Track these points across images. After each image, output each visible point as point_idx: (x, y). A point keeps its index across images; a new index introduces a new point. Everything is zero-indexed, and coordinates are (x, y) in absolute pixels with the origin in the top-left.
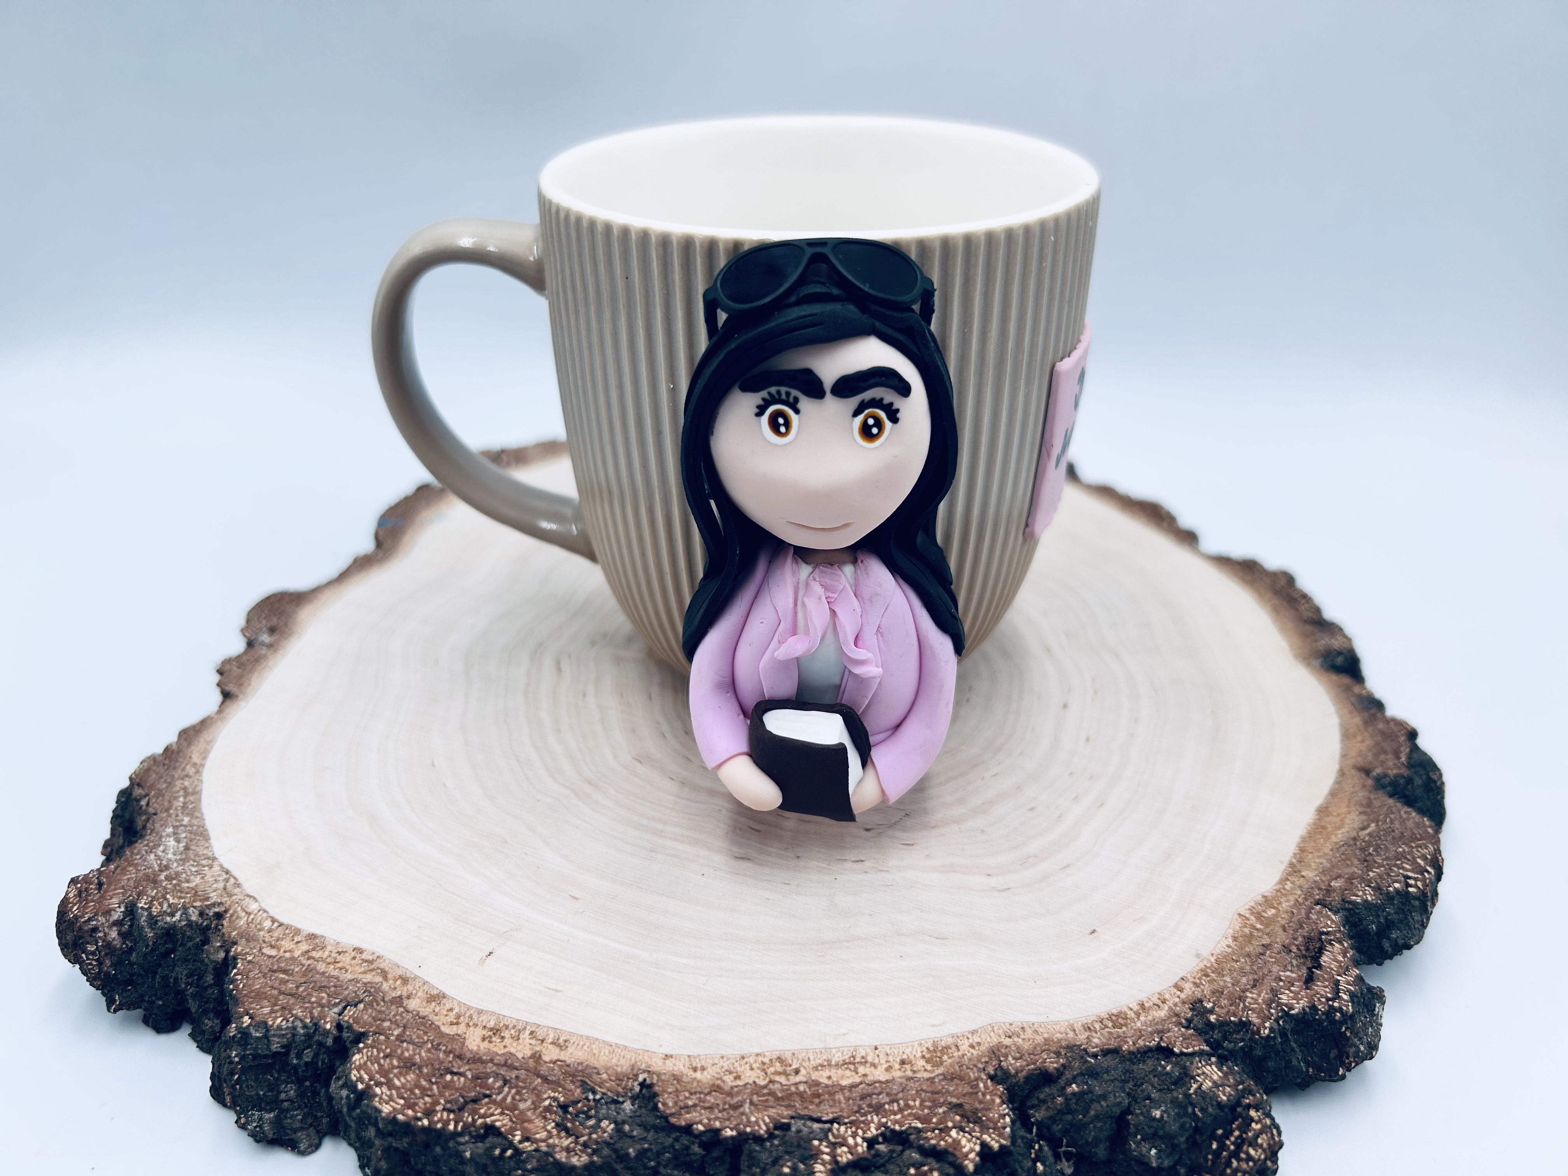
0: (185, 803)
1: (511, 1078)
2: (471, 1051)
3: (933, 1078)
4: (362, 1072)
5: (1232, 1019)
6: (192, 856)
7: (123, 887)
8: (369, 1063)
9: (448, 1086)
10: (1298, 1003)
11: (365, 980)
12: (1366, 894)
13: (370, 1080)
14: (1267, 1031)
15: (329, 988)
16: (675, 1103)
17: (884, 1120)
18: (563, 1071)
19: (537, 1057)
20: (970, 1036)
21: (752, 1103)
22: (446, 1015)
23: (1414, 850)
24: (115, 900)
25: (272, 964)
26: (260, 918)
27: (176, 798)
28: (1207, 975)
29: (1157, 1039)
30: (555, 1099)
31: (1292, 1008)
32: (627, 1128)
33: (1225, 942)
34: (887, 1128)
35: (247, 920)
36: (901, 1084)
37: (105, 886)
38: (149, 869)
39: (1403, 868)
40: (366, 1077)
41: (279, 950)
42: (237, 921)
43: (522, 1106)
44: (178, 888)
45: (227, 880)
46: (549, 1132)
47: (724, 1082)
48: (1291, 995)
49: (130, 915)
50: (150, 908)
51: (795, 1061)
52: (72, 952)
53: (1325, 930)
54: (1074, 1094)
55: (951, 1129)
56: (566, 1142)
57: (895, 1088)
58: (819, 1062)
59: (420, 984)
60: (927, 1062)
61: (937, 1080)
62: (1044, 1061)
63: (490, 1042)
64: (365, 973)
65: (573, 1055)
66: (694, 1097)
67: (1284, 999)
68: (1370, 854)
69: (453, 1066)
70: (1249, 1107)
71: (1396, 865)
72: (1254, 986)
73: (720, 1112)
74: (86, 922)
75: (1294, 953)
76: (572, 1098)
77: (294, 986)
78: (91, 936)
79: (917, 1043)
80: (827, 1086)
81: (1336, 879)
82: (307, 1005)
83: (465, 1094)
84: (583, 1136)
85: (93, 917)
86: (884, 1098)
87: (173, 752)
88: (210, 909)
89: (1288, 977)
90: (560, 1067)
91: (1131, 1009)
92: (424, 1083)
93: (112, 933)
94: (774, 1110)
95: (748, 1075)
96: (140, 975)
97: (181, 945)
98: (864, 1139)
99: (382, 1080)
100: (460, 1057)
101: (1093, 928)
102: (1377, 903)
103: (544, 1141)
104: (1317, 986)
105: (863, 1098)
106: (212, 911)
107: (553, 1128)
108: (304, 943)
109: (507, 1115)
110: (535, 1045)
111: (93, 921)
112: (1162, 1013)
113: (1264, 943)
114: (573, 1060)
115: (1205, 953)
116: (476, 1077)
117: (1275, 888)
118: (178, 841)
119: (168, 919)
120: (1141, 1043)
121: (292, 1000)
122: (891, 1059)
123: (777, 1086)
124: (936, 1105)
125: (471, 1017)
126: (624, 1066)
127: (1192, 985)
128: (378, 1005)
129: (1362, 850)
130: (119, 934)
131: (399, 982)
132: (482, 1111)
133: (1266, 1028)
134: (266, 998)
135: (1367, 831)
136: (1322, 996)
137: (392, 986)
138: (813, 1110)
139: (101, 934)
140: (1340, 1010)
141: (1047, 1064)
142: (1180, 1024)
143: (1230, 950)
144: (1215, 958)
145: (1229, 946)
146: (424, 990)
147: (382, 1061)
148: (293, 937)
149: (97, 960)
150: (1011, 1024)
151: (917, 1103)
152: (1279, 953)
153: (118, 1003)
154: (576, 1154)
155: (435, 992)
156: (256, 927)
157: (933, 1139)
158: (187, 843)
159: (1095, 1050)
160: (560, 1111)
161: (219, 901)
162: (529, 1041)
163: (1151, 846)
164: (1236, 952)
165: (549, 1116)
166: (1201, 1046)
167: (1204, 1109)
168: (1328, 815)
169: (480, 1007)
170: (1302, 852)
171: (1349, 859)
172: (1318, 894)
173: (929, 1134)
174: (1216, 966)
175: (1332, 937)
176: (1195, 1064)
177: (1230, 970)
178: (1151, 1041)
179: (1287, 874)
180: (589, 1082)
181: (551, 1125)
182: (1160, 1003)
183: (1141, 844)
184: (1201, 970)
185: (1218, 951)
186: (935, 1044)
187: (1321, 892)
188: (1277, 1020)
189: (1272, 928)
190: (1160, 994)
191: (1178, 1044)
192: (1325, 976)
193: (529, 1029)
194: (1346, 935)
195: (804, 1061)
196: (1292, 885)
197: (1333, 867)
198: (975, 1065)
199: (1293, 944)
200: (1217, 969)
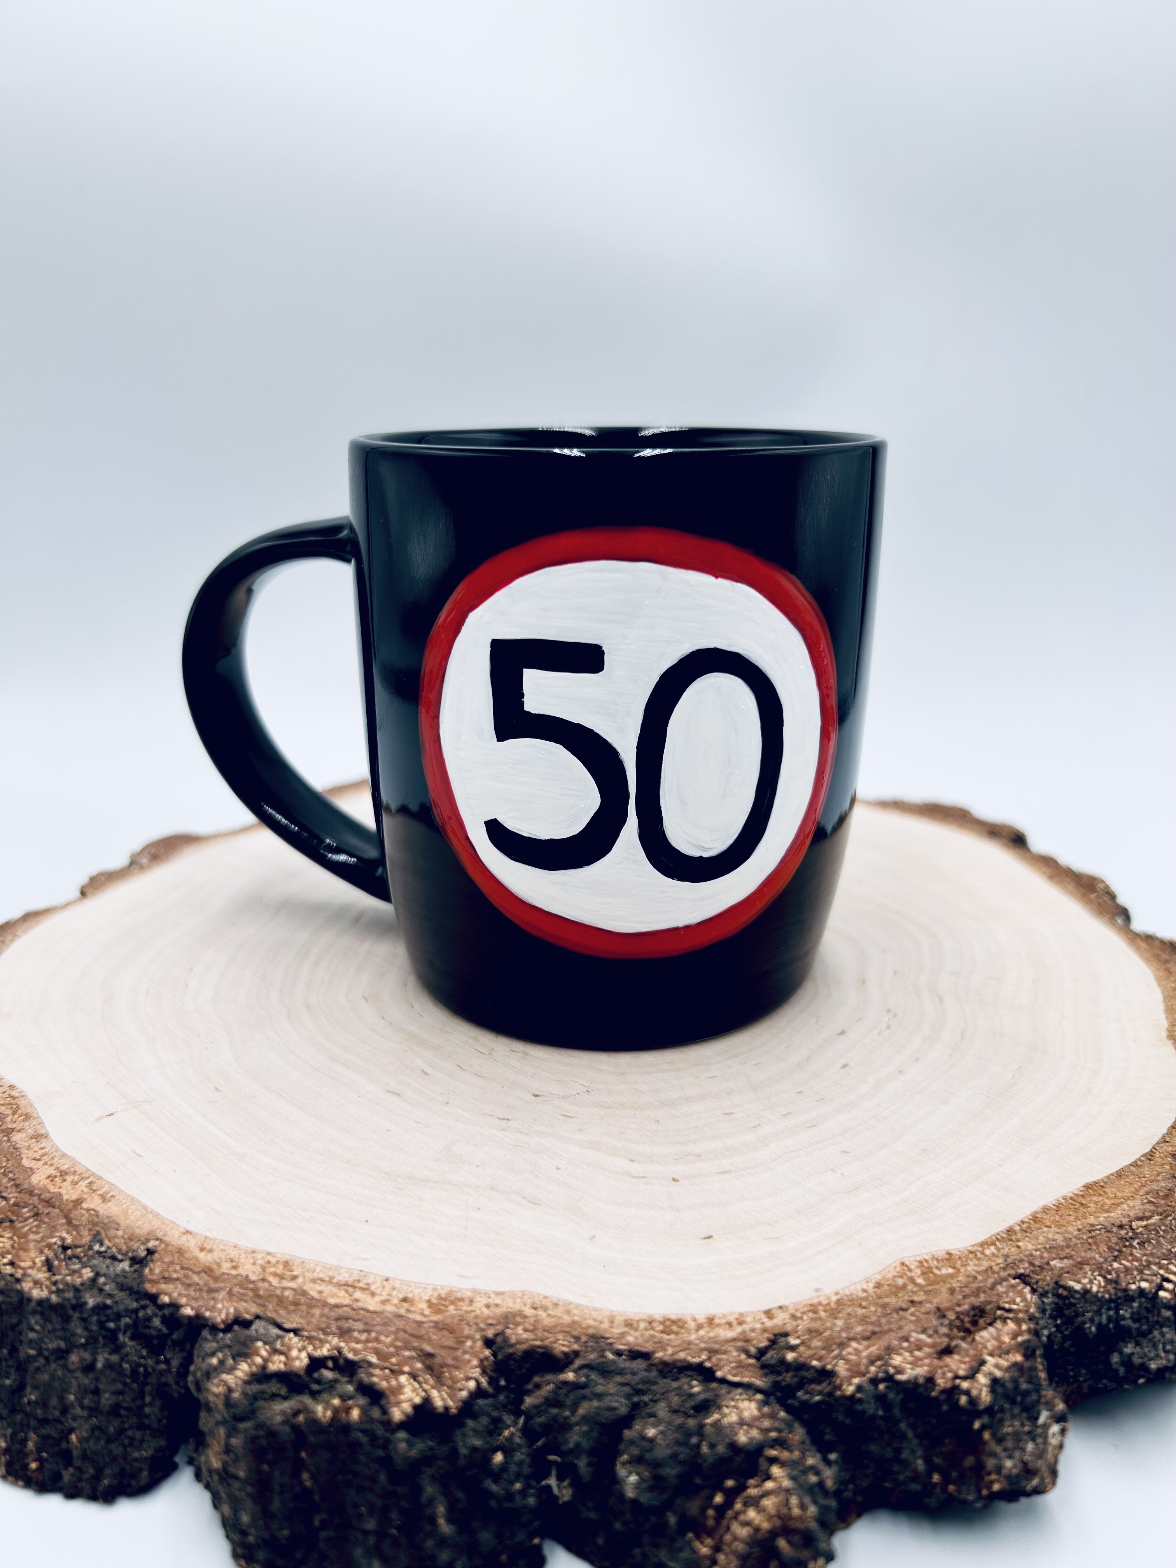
1: (43, 1213)
2: (30, 1183)
3: (423, 1323)
5: (815, 1363)
10: (912, 1369)
12: (1092, 1283)
14: (853, 1389)
16: (161, 1272)
17: (342, 1344)
18: (90, 1219)
20: (492, 1296)
21: (230, 1293)
22: (35, 1152)
28: (815, 1312)
29: (704, 1357)
30: (63, 1239)
31: (901, 1372)
32: (104, 1280)
33: (860, 1286)
34: (340, 1353)
36: (387, 1318)
43: (32, 1237)
46: (34, 1263)
47: (219, 1265)
48: (910, 1359)
51: (299, 1268)
53: (1007, 1306)
54: (565, 1383)
55: (403, 1373)
56: (42, 1276)
57: (377, 1320)
58: (322, 1275)
59: (37, 1123)
60: (429, 1307)
61: (425, 1325)
62: (555, 1342)
63: (52, 1181)
65: (109, 1209)
66: (182, 1272)
68: (1131, 1245)
69: (6, 1191)
70: (773, 1461)
71: (1158, 1264)
72: (867, 1338)
73: (195, 1291)
75: (948, 1319)
76: (78, 1243)
79: (432, 1287)
80: (313, 1298)
81: (1061, 1259)
84: (59, 1274)
86: (358, 1325)
89: (919, 1340)
90: (91, 1215)
91: (695, 1320)
94: (244, 1304)
95: (246, 1267)
98: (310, 1356)
100: (17, 1186)
101: (712, 1234)
102: (1103, 1297)
103: (24, 1269)
104: (952, 1358)
105: (339, 1319)
107: (40, 1261)
110: (85, 1193)
112: (730, 1334)
113: (916, 1298)
114: (106, 1212)
115: (828, 1290)
116: (16, 1204)
117: (969, 1248)
120: (682, 1355)
122: (395, 1293)
123: (266, 1285)
124: (407, 1347)
125: (53, 1158)
126: (143, 1227)
127: (788, 1316)
129: (1123, 1239)
131: (21, 1118)
133: (850, 1384)
135: (1145, 1223)
136: (951, 1371)
137: (14, 1120)
138: (282, 1316)
140: (967, 1393)
141: (555, 1345)
142: (744, 1350)
143: (865, 1295)
144: (838, 1297)
145: (864, 1291)
146: (35, 1128)
150: (546, 1297)
151: (388, 1340)
152: (928, 1313)
154: (41, 1287)
155: (43, 1132)
157: (378, 1379)
159: (622, 1347)
160: (59, 1250)
162: (83, 1188)
163: (843, 1175)
164: (870, 1299)
165: (46, 1251)
166: (753, 1380)
167: (712, 1446)
168: (1100, 1195)
169: (66, 1152)
170: (1035, 1221)
171: (1097, 1244)
172: (1025, 1269)
173: (377, 1372)
174: (833, 1306)
175: (1011, 1315)
176: (731, 1395)
177: (849, 1314)
178: (693, 1358)
179: (998, 1239)
180: (103, 1234)
181: (41, 1259)
182: (735, 1323)
183: (832, 1170)
184: (811, 1305)
185: (847, 1292)
186: (450, 1293)
187: (1032, 1268)
188: (874, 1381)
189: (936, 1287)
190: (741, 1314)
191: (727, 1369)
192: (972, 1352)
193: (91, 1179)
194: (1031, 1318)
195: (308, 1270)
196: (995, 1252)
197: (1068, 1247)
198: (477, 1324)
199: (953, 1309)
200: (832, 1309)
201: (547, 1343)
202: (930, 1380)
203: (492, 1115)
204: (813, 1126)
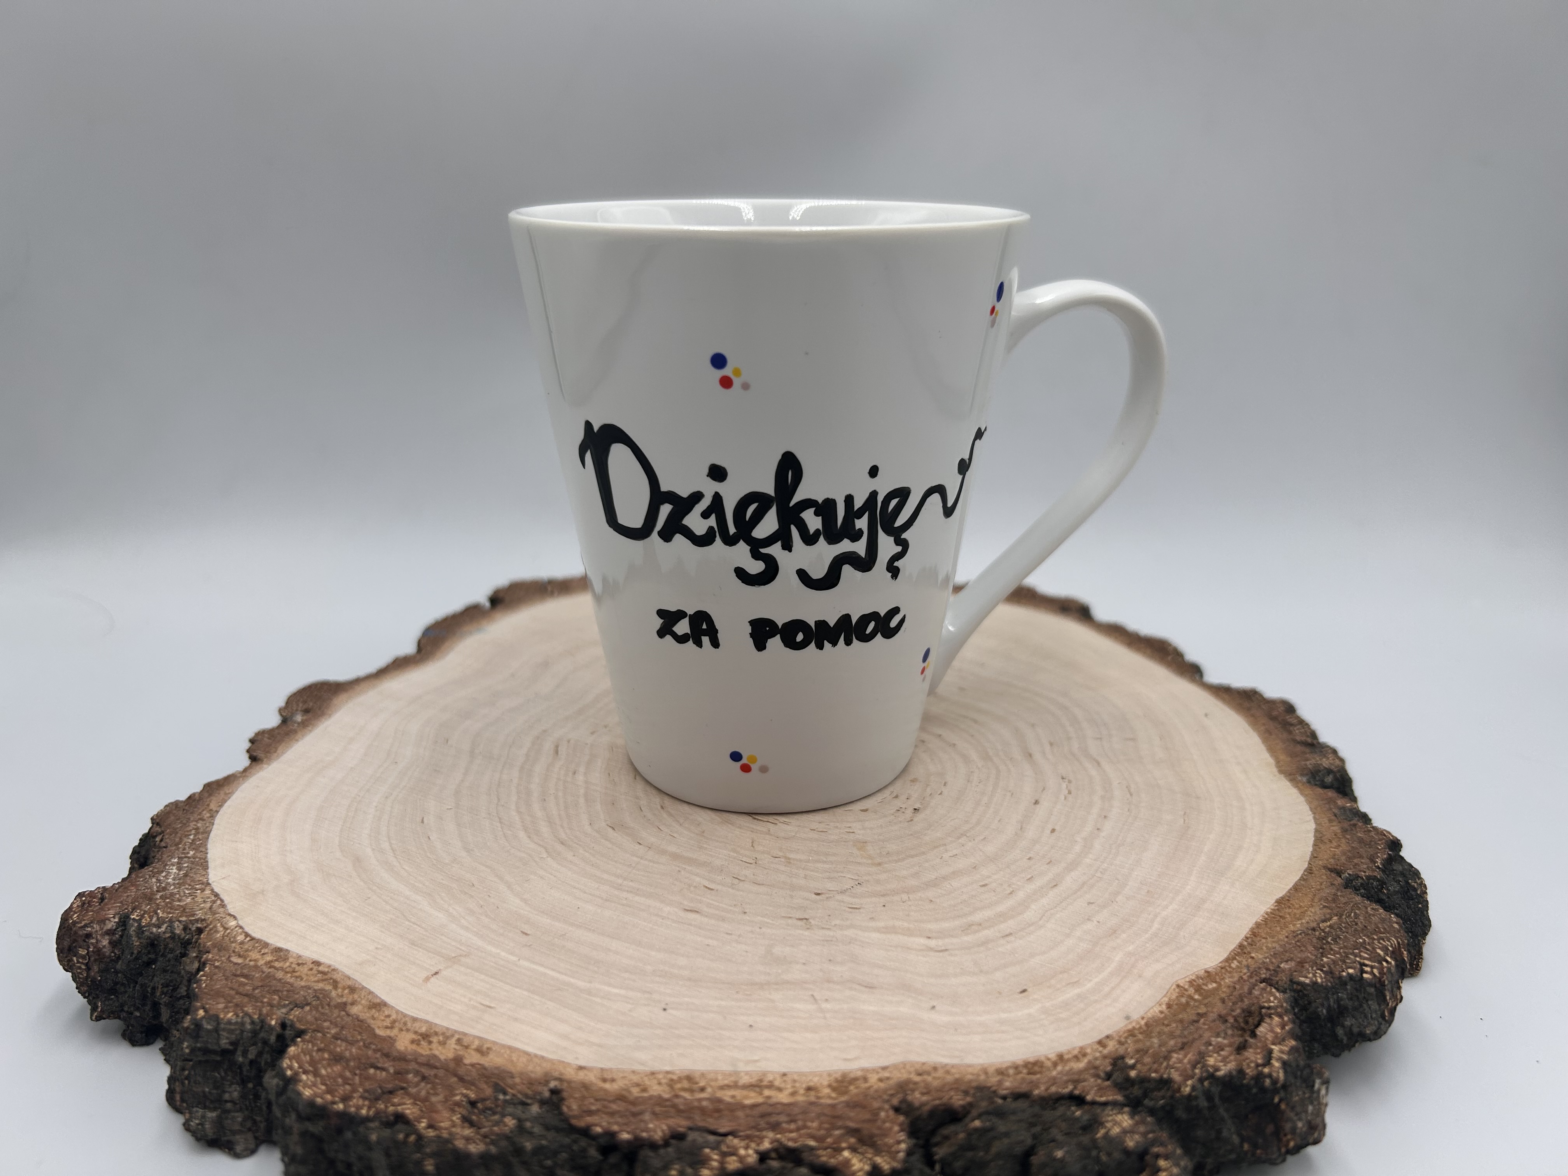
0: (193, 840)
1: (430, 1075)
2: (398, 1051)
3: (836, 1105)
4: (294, 1061)
5: (1153, 1075)
6: (189, 882)
7: (121, 902)
8: (302, 1055)
9: (368, 1078)
10: (1225, 1065)
11: (316, 988)
12: (1315, 976)
13: (300, 1067)
14: (1188, 1089)
15: (282, 992)
16: (580, 1106)
17: (779, 1136)
18: (480, 1072)
19: (458, 1060)
20: (880, 1071)
21: (654, 1114)
22: (383, 1020)
23: (1376, 942)
24: (112, 912)
25: (236, 970)
26: (235, 933)
27: (187, 836)
28: (1133, 1035)
29: (1070, 1087)
30: (466, 1096)
31: (1217, 1069)
32: (528, 1124)
33: (1157, 1009)
34: (781, 1143)
35: (224, 934)
36: (803, 1107)
37: (106, 900)
38: (148, 889)
39: (1361, 957)
40: (296, 1065)
41: (245, 958)
42: (215, 934)
43: (434, 1099)
44: (169, 905)
45: (214, 902)
46: (453, 1122)
47: (630, 1092)
48: (1219, 1058)
49: (122, 926)
50: (140, 920)
51: (703, 1080)
52: (66, 957)
53: (1266, 1005)
54: (976, 1130)
55: (843, 1149)
56: (468, 1132)
57: (796, 1110)
58: (726, 1082)
59: (366, 993)
60: (833, 1090)
61: (840, 1106)
62: (951, 1098)
63: (418, 1044)
64: (318, 981)
65: (492, 1061)
66: (598, 1103)
67: (1211, 1061)
68: (1328, 942)
69: (378, 1062)
70: (1157, 1156)
71: (1353, 954)
72: (1182, 1048)
73: (621, 1117)
74: (82, 927)
75: (1230, 1023)
76: (482, 1096)
77: (251, 988)
78: (84, 941)
79: (826, 1073)
80: (729, 1104)
81: (1287, 961)
82: (259, 1004)
83: (384, 1085)
84: (485, 1127)
85: (89, 924)
86: (783, 1118)
87: (194, 800)
88: (193, 924)
89: (1218, 1043)
90: (478, 1069)
91: (1049, 1059)
92: (348, 1074)
93: (103, 941)
94: (673, 1120)
95: (654, 1088)
96: (123, 984)
97: (163, 955)
98: (757, 1152)
99: (311, 1069)
100: (387, 1055)
101: (1025, 988)
102: (1327, 985)
103: (446, 1129)
104: (1248, 1052)
105: (763, 1116)
106: (195, 926)
107: (457, 1119)
108: (270, 955)
109: (418, 1105)
110: (459, 1050)
111: (88, 927)
112: (1081, 1065)
113: (1200, 1011)
114: (491, 1064)
115: (1135, 1016)
116: (397, 1073)
117: (1220, 965)
118: (179, 869)
119: (154, 930)
120: (1053, 1089)
121: (246, 1000)
122: (797, 1085)
123: (681, 1100)
124: (834, 1127)
125: (405, 1024)
126: (537, 1071)
127: (1116, 1043)
128: (323, 1008)
129: (1320, 939)
130: (110, 943)
131: (346, 991)
132: (396, 1100)
133: (1187, 1086)
134: (223, 996)
135: (1328, 924)
136: (1252, 1062)
137: (340, 994)
138: (711, 1123)
139: (94, 941)
140: (1270, 1076)
141: (953, 1101)
142: (1097, 1076)
143: (1162, 1015)
144: (1145, 1021)
145: (1161, 1012)
146: (368, 999)
147: (314, 1054)
148: (261, 949)
149: (86, 964)
150: (923, 1064)
151: (815, 1124)
152: (1214, 1021)
153: (99, 1010)
154: (474, 1142)
155: (378, 1001)
156: (230, 939)
157: (825, 1157)
158: (187, 871)
159: (1004, 1092)
160: (469, 1107)
161: (203, 917)
162: (454, 1046)
163: (1098, 922)
164: (1168, 1017)
165: (457, 1109)
166: (1115, 1097)
167: (1109, 1154)
168: (1289, 907)
169: (415, 1016)
170: (1255, 936)
171: (1305, 946)
172: (1265, 974)
173: (821, 1152)
174: (1145, 1028)
175: (1272, 1011)
176: (1106, 1112)
177: (1159, 1033)
178: (1064, 1089)
179: (1235, 954)
180: (502, 1084)
181: (456, 1118)
182: (1080, 1056)
183: (1088, 919)
184: (1129, 1031)
185: (1149, 1015)
186: (844, 1075)
187: (1269, 972)
188: (1201, 1080)
189: (1209, 999)
190: (1081, 1048)
191: (1093, 1092)
192: (1259, 1044)
193: (457, 1036)
194: (1286, 1011)
195: (712, 1080)
196: (1238, 964)
197: (1286, 952)
198: (880, 1097)
199: (1230, 1015)
200: (1144, 1031)
201: (945, 1100)
202: (1241, 1072)
203: (790, 917)
204: (1055, 886)
